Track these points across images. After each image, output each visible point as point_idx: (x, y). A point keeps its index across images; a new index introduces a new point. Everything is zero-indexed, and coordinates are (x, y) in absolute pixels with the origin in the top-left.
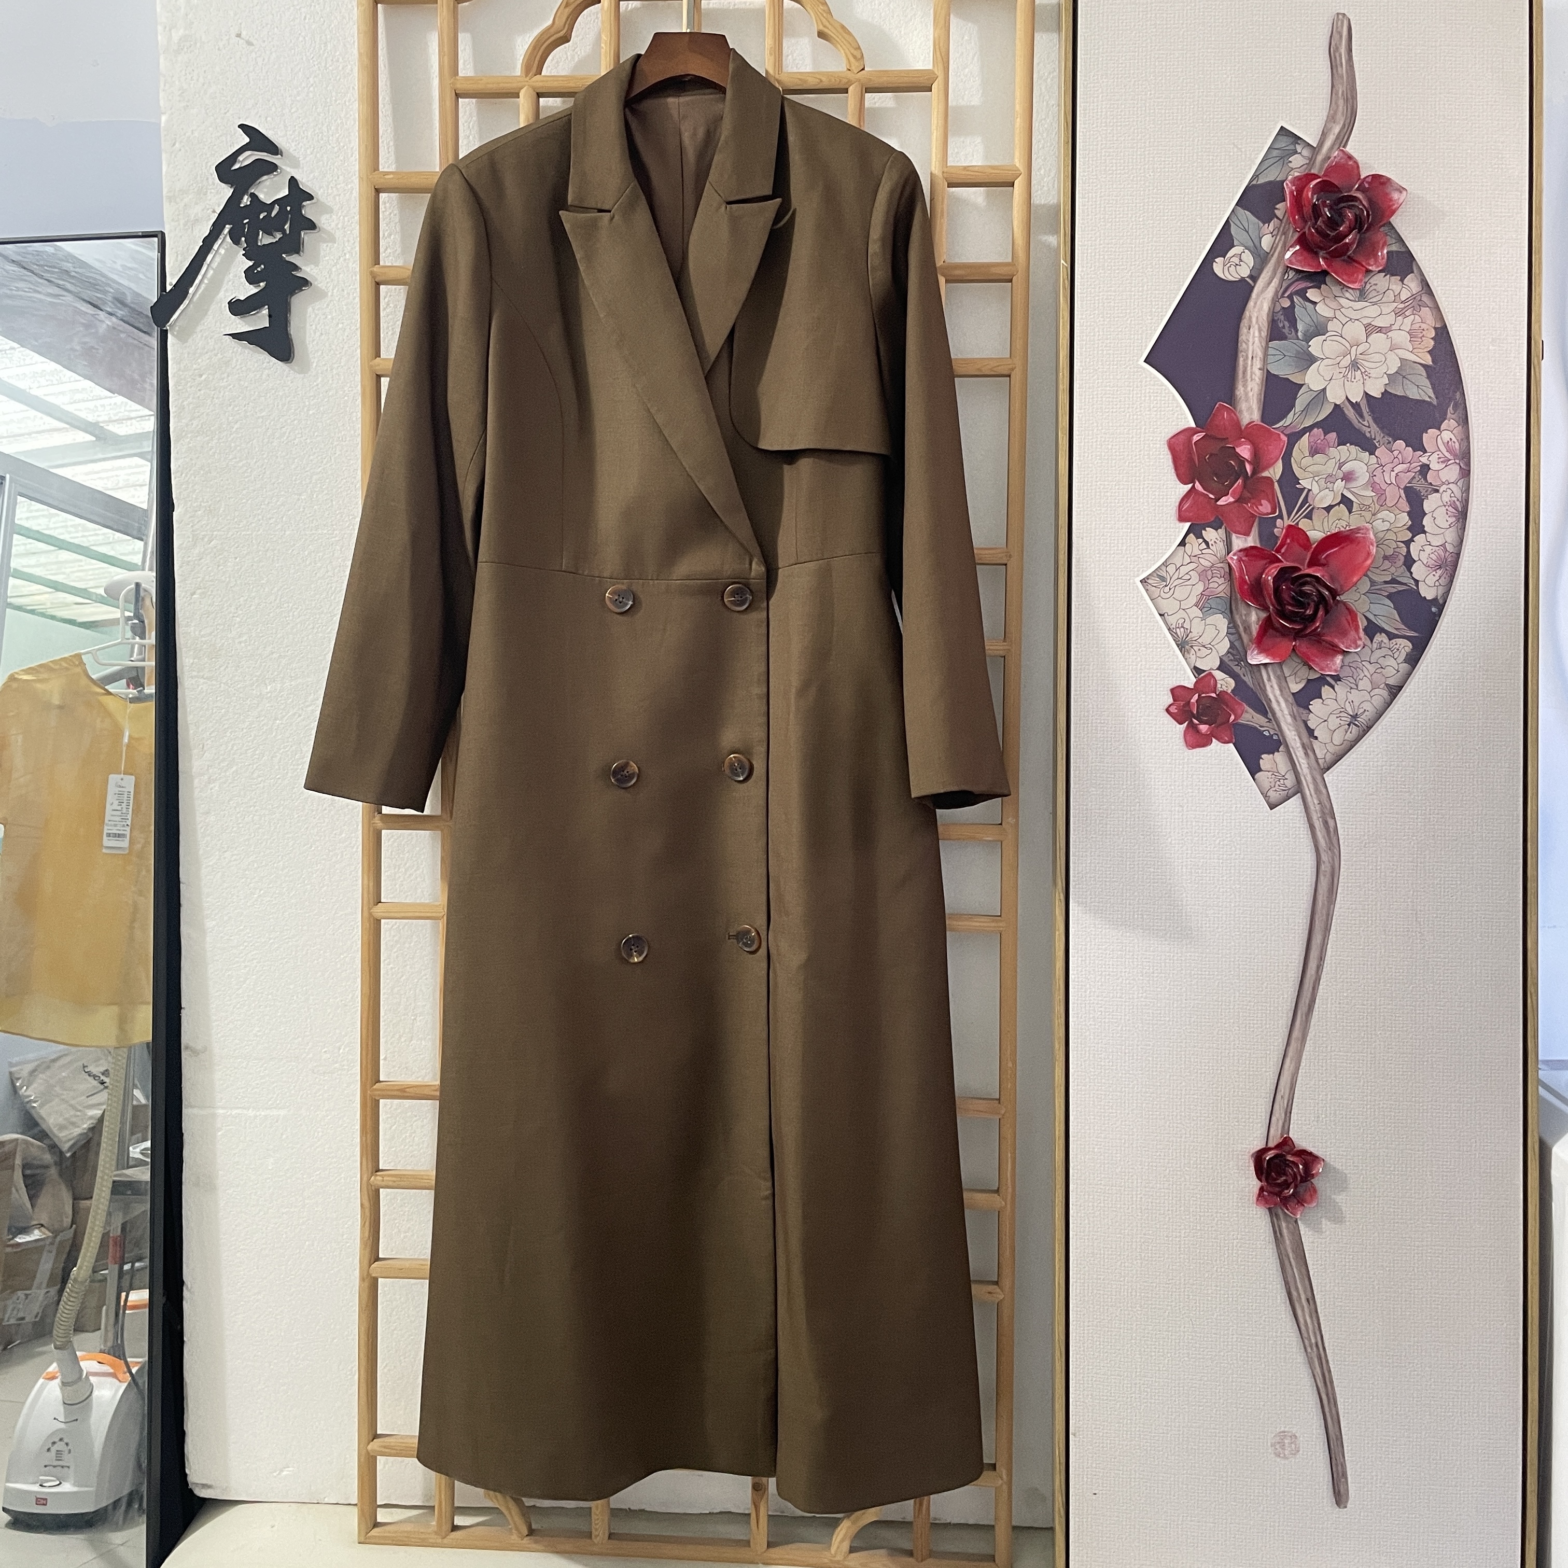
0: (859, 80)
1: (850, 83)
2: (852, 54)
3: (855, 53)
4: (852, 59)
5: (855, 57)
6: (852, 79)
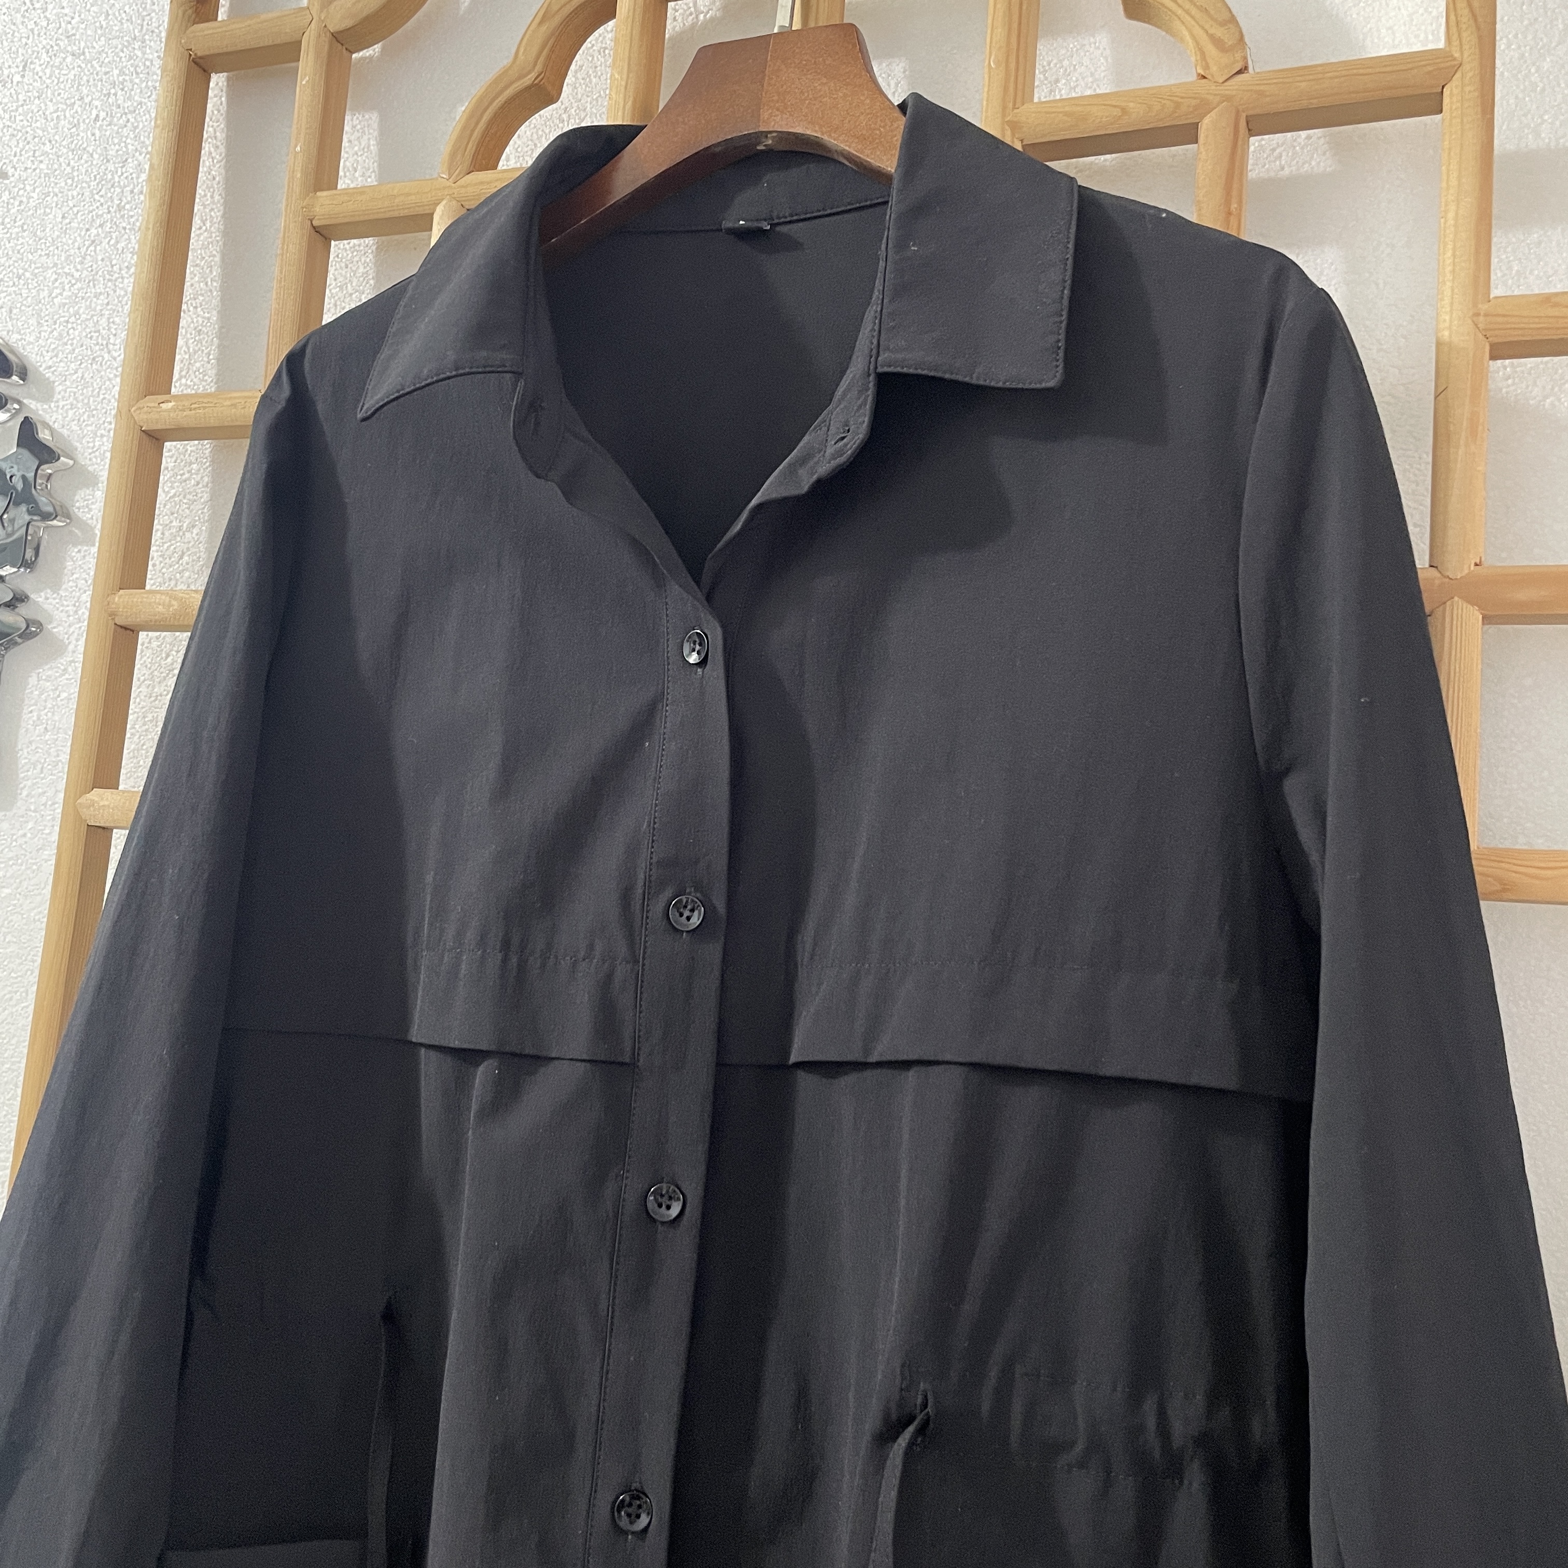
0: (1228, 98)
1: (1204, 107)
3: (1219, 32)
4: (1211, 49)
5: (1217, 42)
6: (1211, 98)
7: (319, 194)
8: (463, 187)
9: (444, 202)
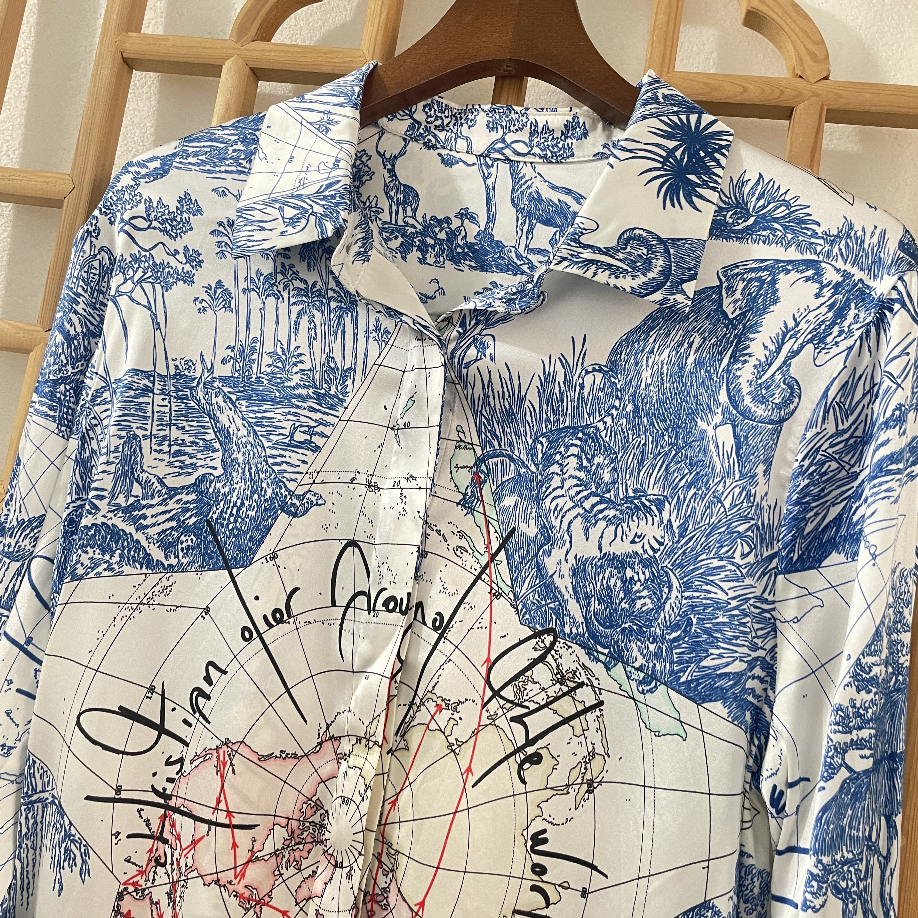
0: (817, 95)
1: (800, 96)
2: (808, 50)
3: (814, 49)
4: (806, 58)
5: (812, 55)
6: (804, 91)
7: (130, 34)
8: (247, 50)
9: (232, 59)
